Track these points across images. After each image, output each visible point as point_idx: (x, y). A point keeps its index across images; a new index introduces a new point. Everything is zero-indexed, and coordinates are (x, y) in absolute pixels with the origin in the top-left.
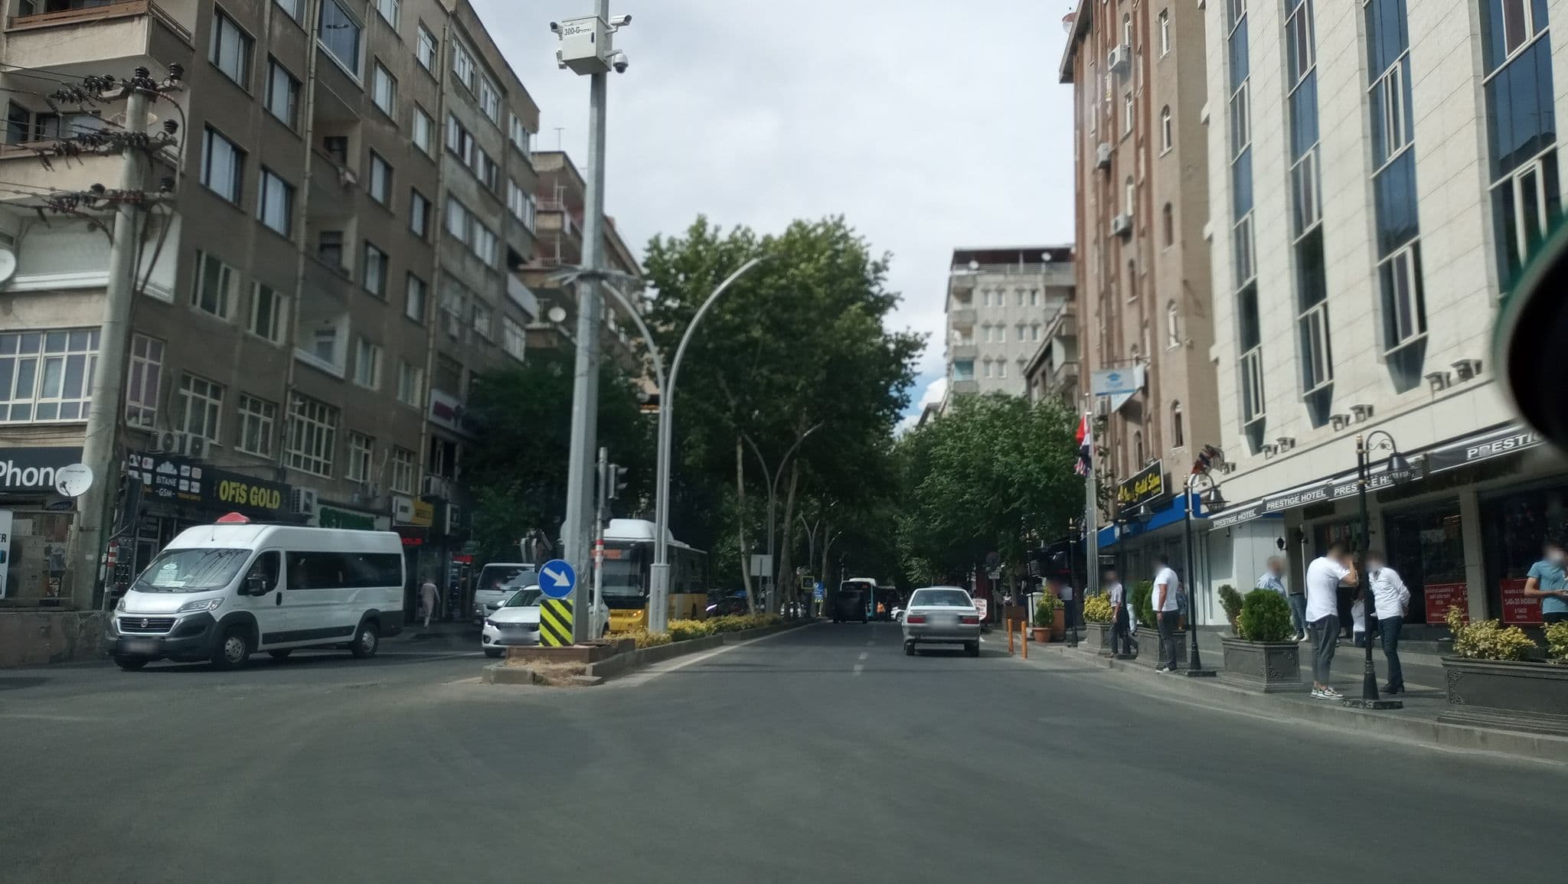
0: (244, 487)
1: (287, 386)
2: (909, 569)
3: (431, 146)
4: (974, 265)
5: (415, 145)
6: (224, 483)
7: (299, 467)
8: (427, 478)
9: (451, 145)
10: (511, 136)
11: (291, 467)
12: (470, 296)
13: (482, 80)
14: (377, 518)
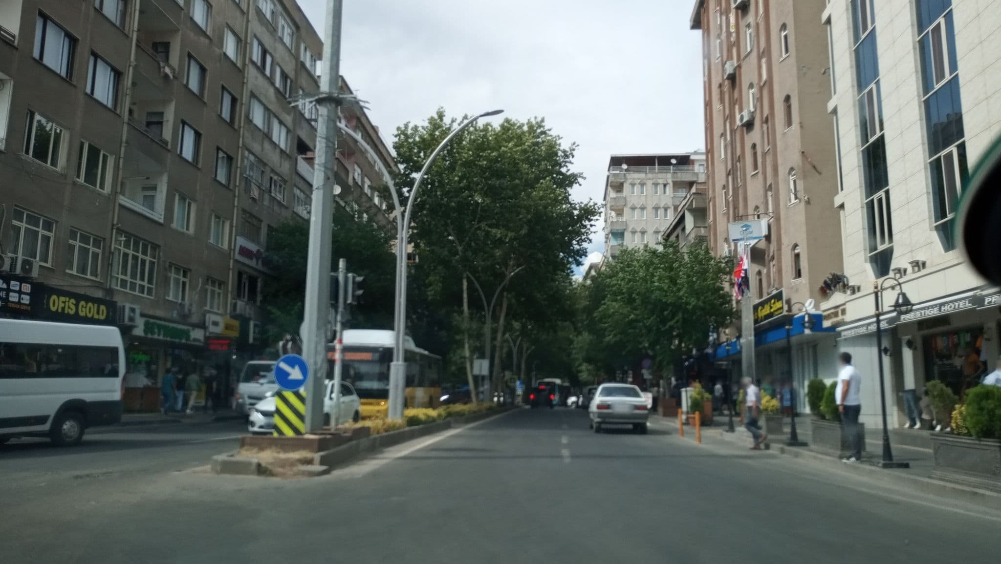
0: (73, 301)
1: (113, 225)
2: (580, 371)
3: (239, 56)
4: (625, 166)
5: (225, 54)
6: (54, 297)
7: (126, 288)
8: (234, 301)
9: (255, 59)
10: (302, 59)
11: (119, 288)
12: (268, 170)
13: (280, 17)
14: (193, 329)
